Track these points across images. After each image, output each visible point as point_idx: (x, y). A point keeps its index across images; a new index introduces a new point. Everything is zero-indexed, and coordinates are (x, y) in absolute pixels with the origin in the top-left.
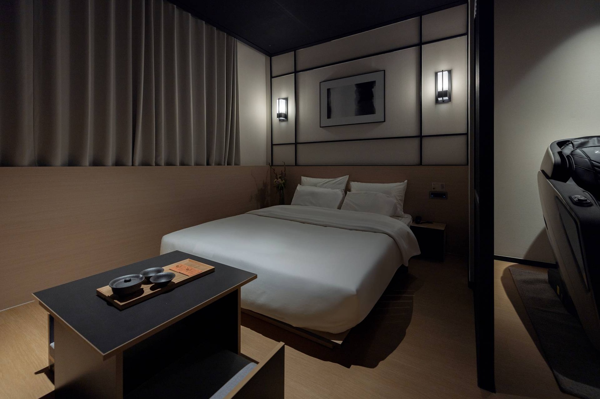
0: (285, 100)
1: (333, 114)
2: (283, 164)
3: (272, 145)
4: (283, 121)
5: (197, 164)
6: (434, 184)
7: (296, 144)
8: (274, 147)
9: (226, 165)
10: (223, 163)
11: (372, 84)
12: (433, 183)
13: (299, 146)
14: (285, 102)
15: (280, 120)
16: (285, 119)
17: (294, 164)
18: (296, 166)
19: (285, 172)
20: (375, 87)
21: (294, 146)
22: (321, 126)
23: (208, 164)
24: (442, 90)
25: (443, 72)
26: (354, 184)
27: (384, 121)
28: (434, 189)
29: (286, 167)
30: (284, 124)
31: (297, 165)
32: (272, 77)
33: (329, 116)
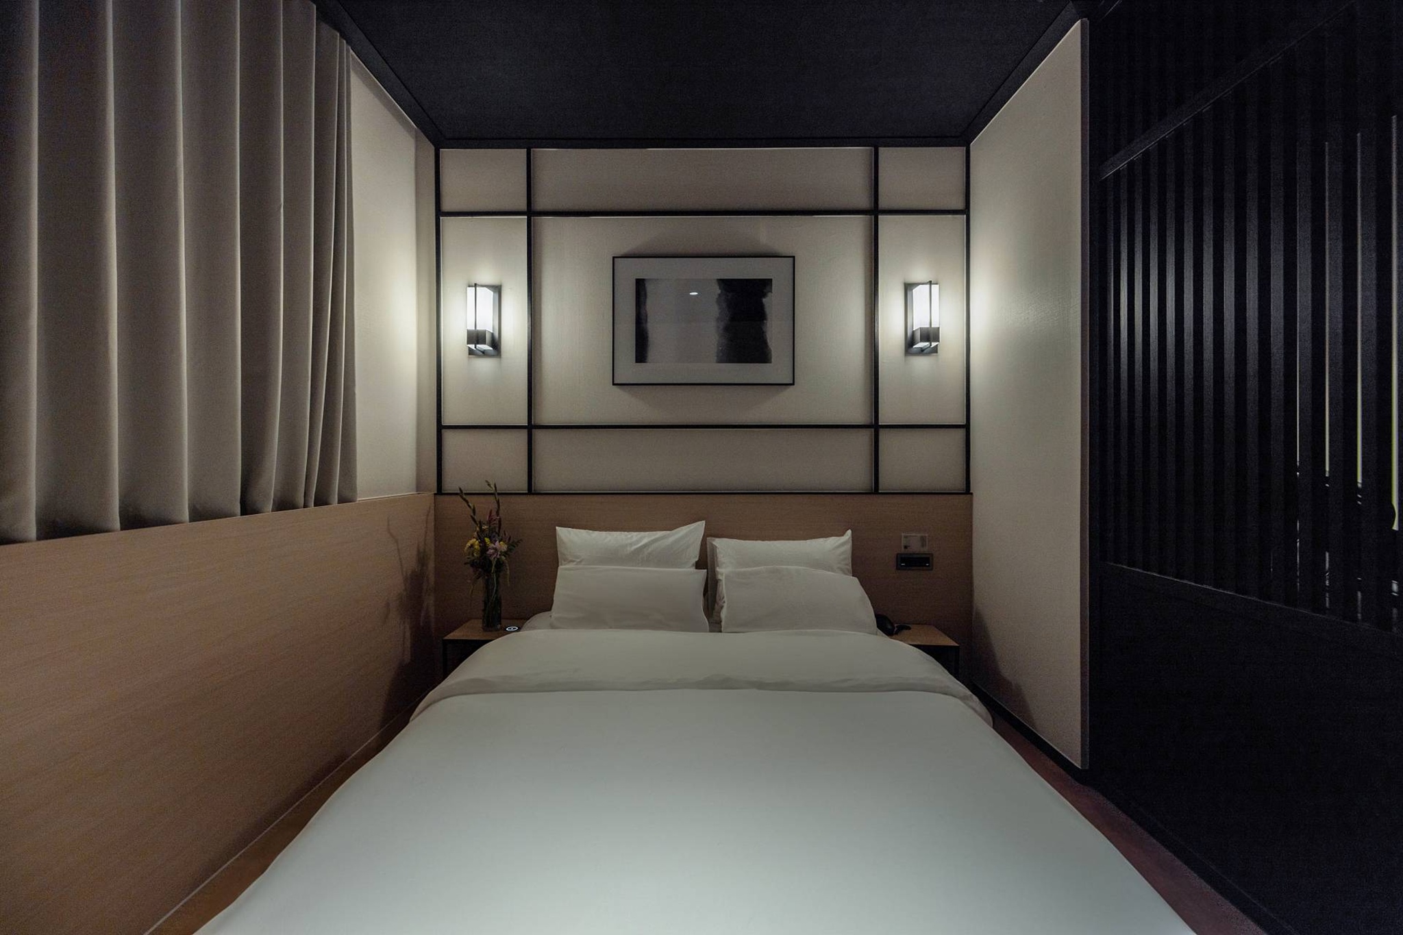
0: (494, 292)
1: (652, 353)
2: (487, 489)
3: (440, 428)
4: (484, 354)
5: (198, 514)
6: (906, 537)
7: (531, 427)
8: (449, 436)
9: (313, 505)
10: (301, 500)
11: (762, 286)
12: (903, 534)
13: (539, 435)
14: (492, 297)
15: (471, 352)
16: (491, 349)
17: (523, 487)
18: (531, 496)
19: (498, 514)
20: (769, 294)
21: (524, 435)
22: (616, 382)
23: (248, 508)
24: (928, 326)
25: (932, 286)
26: (724, 547)
27: (793, 384)
28: (906, 547)
29: (501, 499)
30: (485, 366)
31: (533, 492)
32: (439, 213)
33: (641, 355)
